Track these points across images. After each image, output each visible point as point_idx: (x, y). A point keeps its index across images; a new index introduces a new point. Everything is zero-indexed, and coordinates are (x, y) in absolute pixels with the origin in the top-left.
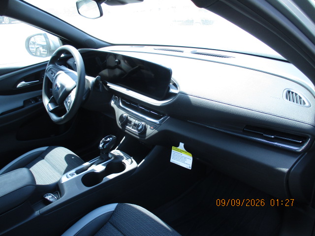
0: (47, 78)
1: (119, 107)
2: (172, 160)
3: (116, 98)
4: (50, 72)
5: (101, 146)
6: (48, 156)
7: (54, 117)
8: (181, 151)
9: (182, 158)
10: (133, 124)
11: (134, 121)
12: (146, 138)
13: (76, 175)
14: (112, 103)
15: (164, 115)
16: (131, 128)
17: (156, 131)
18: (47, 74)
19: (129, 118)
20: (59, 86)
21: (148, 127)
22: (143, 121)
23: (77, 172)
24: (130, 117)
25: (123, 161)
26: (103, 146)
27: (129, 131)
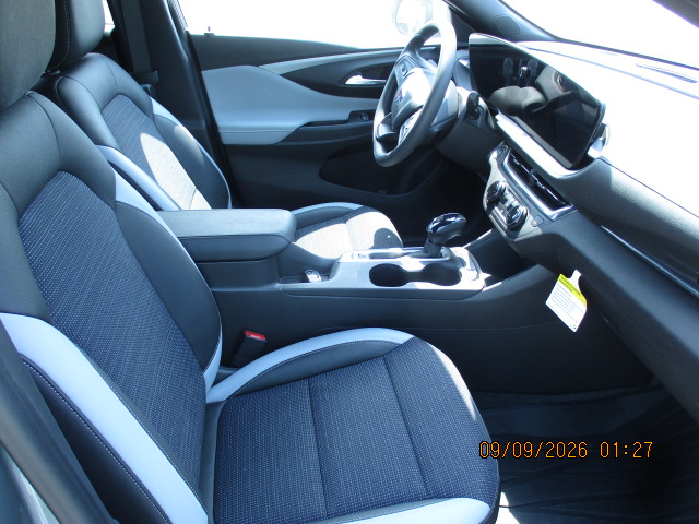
0: (394, 77)
1: (501, 166)
2: (550, 303)
3: (502, 149)
4: (401, 67)
5: (431, 226)
6: (353, 221)
7: (379, 151)
8: (571, 289)
9: (568, 304)
10: (507, 205)
11: (511, 200)
12: (517, 240)
13: (368, 260)
14: (494, 155)
15: (567, 204)
16: (500, 213)
17: (539, 231)
18: (397, 70)
19: (507, 192)
20: (404, 95)
21: (530, 218)
22: (526, 205)
23: (373, 256)
24: (509, 191)
25: (462, 270)
26: (435, 228)
27: (495, 217)
